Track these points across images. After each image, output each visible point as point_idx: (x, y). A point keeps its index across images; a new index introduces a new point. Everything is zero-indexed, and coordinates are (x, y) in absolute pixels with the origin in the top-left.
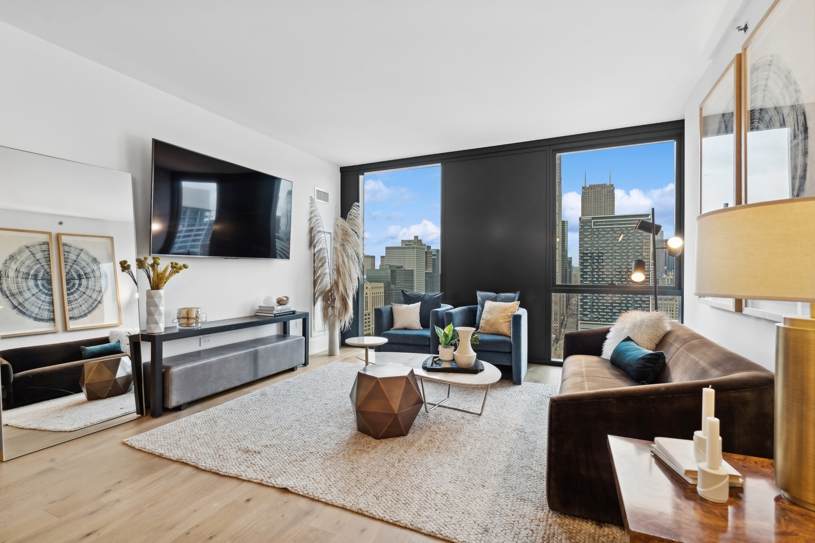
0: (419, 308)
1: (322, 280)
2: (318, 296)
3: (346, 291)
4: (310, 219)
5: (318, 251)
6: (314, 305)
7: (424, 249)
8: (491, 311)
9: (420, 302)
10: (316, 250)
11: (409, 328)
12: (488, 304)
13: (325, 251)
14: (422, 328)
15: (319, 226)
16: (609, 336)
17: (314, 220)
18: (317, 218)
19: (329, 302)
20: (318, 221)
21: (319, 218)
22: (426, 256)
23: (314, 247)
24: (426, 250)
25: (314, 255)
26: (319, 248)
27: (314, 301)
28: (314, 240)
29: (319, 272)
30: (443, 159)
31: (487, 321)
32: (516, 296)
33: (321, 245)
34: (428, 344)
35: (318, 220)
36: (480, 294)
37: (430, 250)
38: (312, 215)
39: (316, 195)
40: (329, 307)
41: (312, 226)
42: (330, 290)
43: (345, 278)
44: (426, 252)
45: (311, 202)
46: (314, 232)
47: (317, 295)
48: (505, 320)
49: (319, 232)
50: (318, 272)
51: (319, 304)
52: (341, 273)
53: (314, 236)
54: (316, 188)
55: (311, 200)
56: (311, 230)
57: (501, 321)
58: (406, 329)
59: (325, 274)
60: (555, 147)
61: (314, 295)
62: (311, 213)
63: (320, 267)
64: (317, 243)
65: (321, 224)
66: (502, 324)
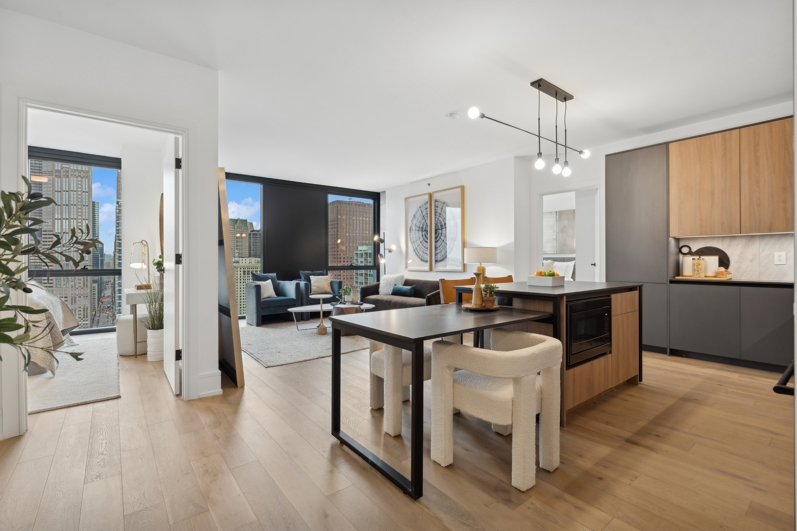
0: (272, 283)
9: (270, 279)
36: (302, 272)
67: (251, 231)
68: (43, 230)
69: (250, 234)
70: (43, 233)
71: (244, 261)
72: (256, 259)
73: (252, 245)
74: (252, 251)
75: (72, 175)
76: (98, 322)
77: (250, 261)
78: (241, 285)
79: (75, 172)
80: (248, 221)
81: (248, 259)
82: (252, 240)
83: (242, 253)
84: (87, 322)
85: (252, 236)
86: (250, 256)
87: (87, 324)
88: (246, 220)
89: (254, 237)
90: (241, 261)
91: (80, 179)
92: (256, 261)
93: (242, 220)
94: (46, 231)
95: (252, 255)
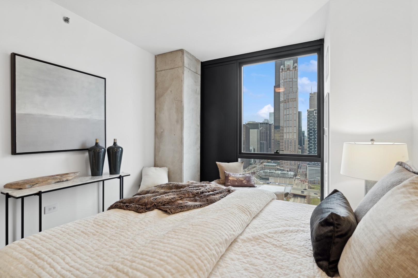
68: (280, 126)
70: (280, 127)
75: (290, 101)
76: (301, 168)
79: (291, 99)
84: (296, 167)
87: (295, 168)
91: (293, 102)
94: (281, 126)
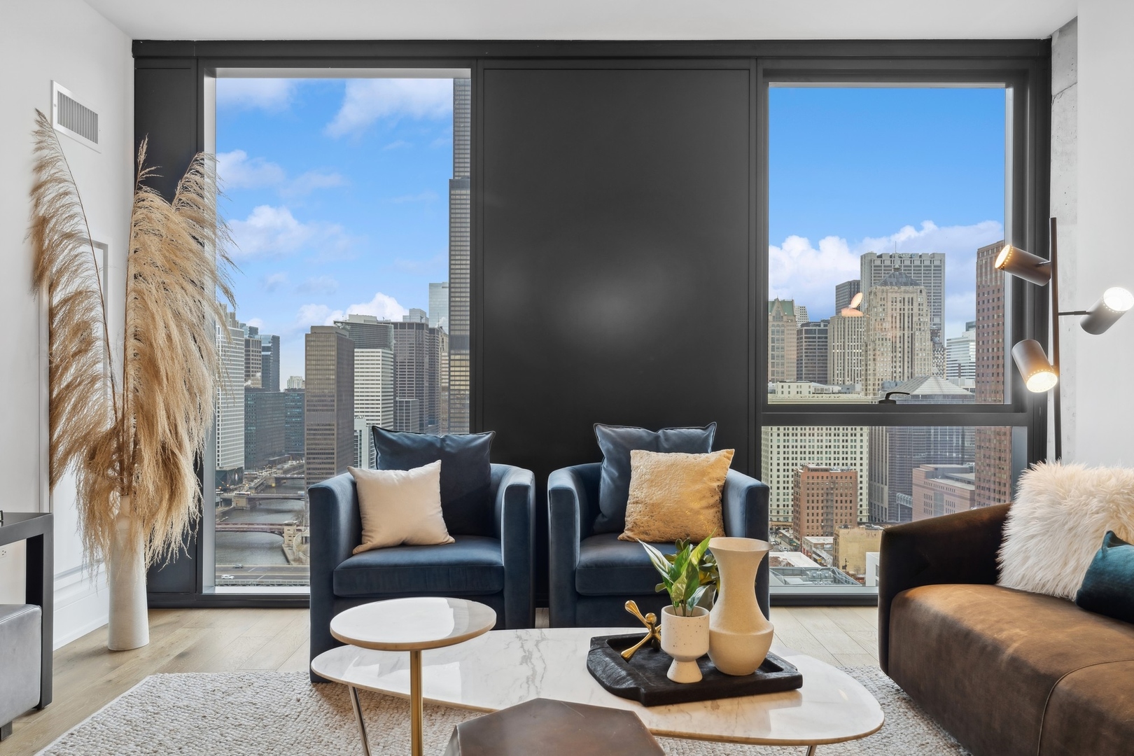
0: (438, 478)
1: (83, 400)
2: (68, 454)
3: (176, 433)
4: (37, 188)
5: (65, 302)
6: (52, 483)
7: (241, 334)
8: (655, 479)
9: (438, 463)
10: (58, 297)
11: (416, 540)
12: (641, 461)
13: (96, 300)
14: (452, 539)
15: (72, 217)
16: (1012, 529)
17: (51, 192)
18: (63, 187)
19: (110, 472)
20: (67, 200)
21: (72, 188)
22: (246, 351)
23: (52, 287)
24: (246, 337)
25: (52, 314)
26: (72, 288)
27: (51, 473)
28: (51, 261)
29: (72, 370)
30: (477, 58)
31: (653, 509)
32: (708, 436)
33: (77, 281)
34: (496, 587)
35: (66, 194)
36: (605, 434)
37: (257, 337)
38: (44, 176)
39: (55, 110)
40: (111, 488)
41: (42, 211)
42: (116, 431)
43: (173, 388)
44: (247, 342)
45: (37, 128)
46: (51, 237)
47: (61, 449)
48: (704, 503)
49: (69, 236)
50: (66, 369)
51: (71, 481)
52: (163, 373)
53: (53, 247)
54: (58, 87)
55: (41, 124)
56: (40, 226)
57: (696, 505)
58: (404, 545)
59: (94, 380)
60: (769, 65)
61: (52, 449)
62: (40, 168)
63: (75, 355)
64: (60, 272)
65: (77, 209)
66: (697, 513)
67: (803, 325)
69: (799, 332)
71: (786, 390)
72: (813, 384)
73: (804, 355)
74: (804, 369)
77: (799, 390)
78: (779, 440)
80: (796, 304)
81: (794, 385)
82: (804, 344)
83: (783, 373)
85: (804, 336)
86: (799, 378)
88: (792, 302)
89: (809, 338)
90: (780, 390)
92: (812, 390)
93: (784, 302)
95: (804, 376)
